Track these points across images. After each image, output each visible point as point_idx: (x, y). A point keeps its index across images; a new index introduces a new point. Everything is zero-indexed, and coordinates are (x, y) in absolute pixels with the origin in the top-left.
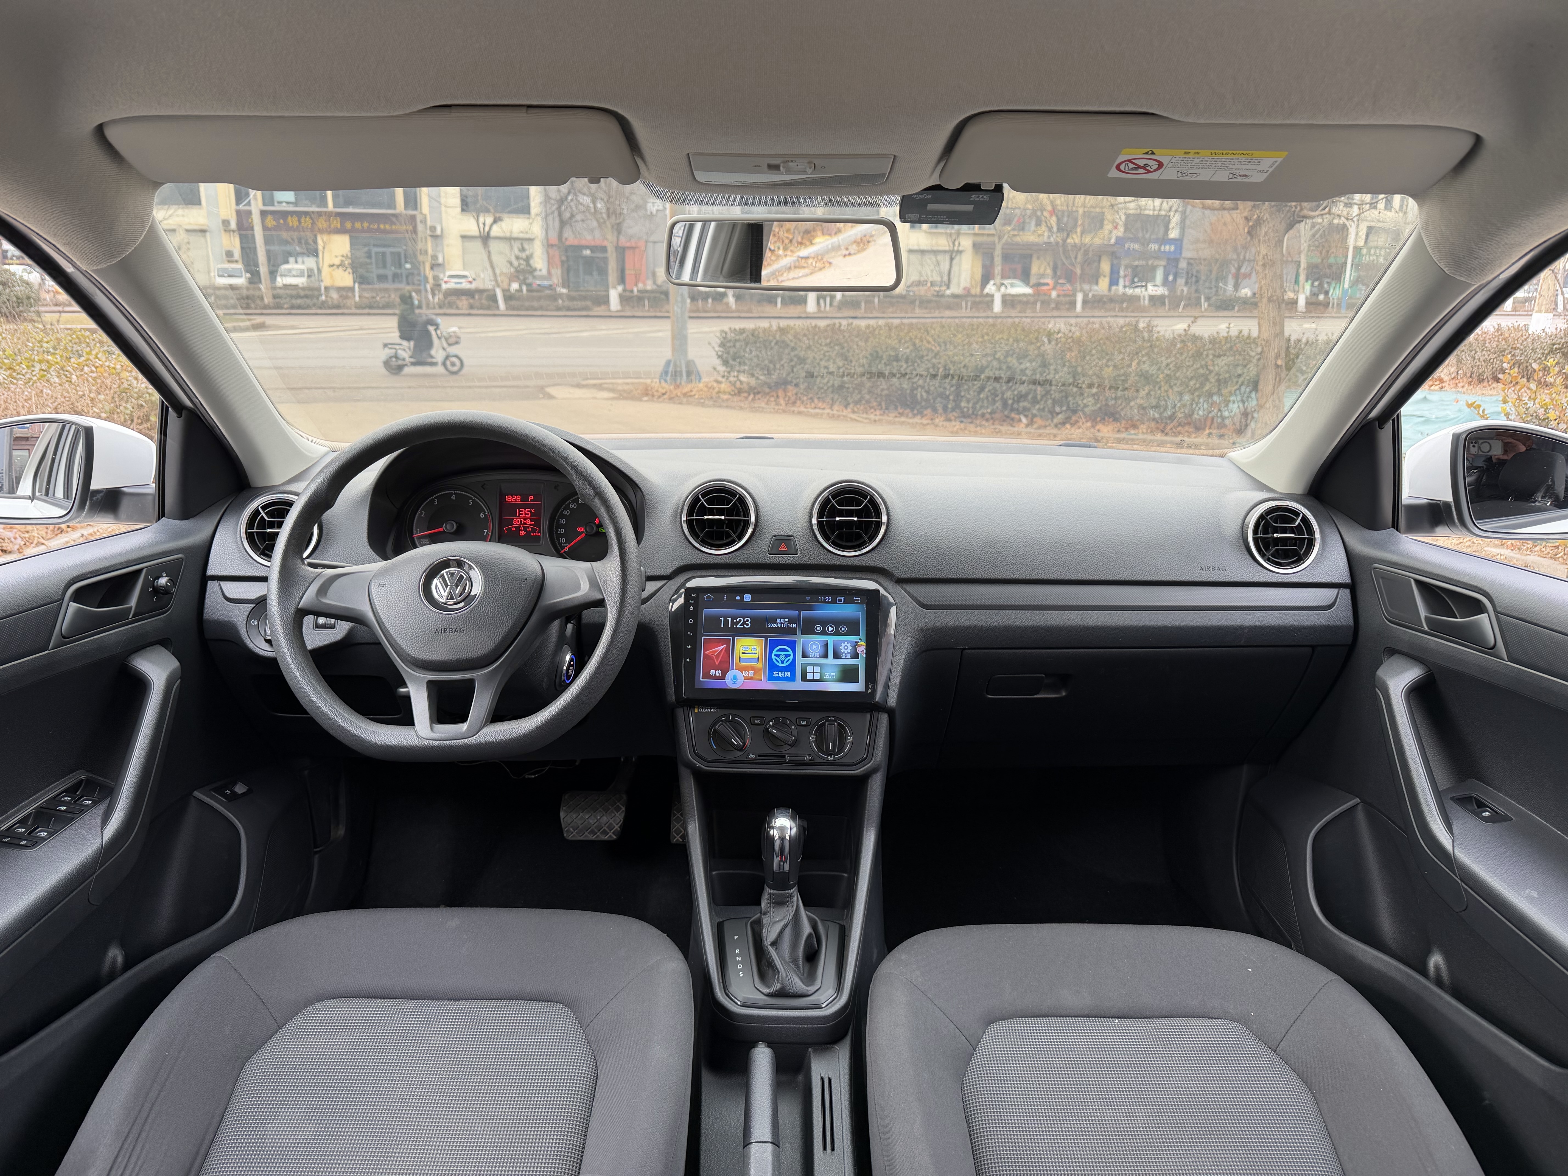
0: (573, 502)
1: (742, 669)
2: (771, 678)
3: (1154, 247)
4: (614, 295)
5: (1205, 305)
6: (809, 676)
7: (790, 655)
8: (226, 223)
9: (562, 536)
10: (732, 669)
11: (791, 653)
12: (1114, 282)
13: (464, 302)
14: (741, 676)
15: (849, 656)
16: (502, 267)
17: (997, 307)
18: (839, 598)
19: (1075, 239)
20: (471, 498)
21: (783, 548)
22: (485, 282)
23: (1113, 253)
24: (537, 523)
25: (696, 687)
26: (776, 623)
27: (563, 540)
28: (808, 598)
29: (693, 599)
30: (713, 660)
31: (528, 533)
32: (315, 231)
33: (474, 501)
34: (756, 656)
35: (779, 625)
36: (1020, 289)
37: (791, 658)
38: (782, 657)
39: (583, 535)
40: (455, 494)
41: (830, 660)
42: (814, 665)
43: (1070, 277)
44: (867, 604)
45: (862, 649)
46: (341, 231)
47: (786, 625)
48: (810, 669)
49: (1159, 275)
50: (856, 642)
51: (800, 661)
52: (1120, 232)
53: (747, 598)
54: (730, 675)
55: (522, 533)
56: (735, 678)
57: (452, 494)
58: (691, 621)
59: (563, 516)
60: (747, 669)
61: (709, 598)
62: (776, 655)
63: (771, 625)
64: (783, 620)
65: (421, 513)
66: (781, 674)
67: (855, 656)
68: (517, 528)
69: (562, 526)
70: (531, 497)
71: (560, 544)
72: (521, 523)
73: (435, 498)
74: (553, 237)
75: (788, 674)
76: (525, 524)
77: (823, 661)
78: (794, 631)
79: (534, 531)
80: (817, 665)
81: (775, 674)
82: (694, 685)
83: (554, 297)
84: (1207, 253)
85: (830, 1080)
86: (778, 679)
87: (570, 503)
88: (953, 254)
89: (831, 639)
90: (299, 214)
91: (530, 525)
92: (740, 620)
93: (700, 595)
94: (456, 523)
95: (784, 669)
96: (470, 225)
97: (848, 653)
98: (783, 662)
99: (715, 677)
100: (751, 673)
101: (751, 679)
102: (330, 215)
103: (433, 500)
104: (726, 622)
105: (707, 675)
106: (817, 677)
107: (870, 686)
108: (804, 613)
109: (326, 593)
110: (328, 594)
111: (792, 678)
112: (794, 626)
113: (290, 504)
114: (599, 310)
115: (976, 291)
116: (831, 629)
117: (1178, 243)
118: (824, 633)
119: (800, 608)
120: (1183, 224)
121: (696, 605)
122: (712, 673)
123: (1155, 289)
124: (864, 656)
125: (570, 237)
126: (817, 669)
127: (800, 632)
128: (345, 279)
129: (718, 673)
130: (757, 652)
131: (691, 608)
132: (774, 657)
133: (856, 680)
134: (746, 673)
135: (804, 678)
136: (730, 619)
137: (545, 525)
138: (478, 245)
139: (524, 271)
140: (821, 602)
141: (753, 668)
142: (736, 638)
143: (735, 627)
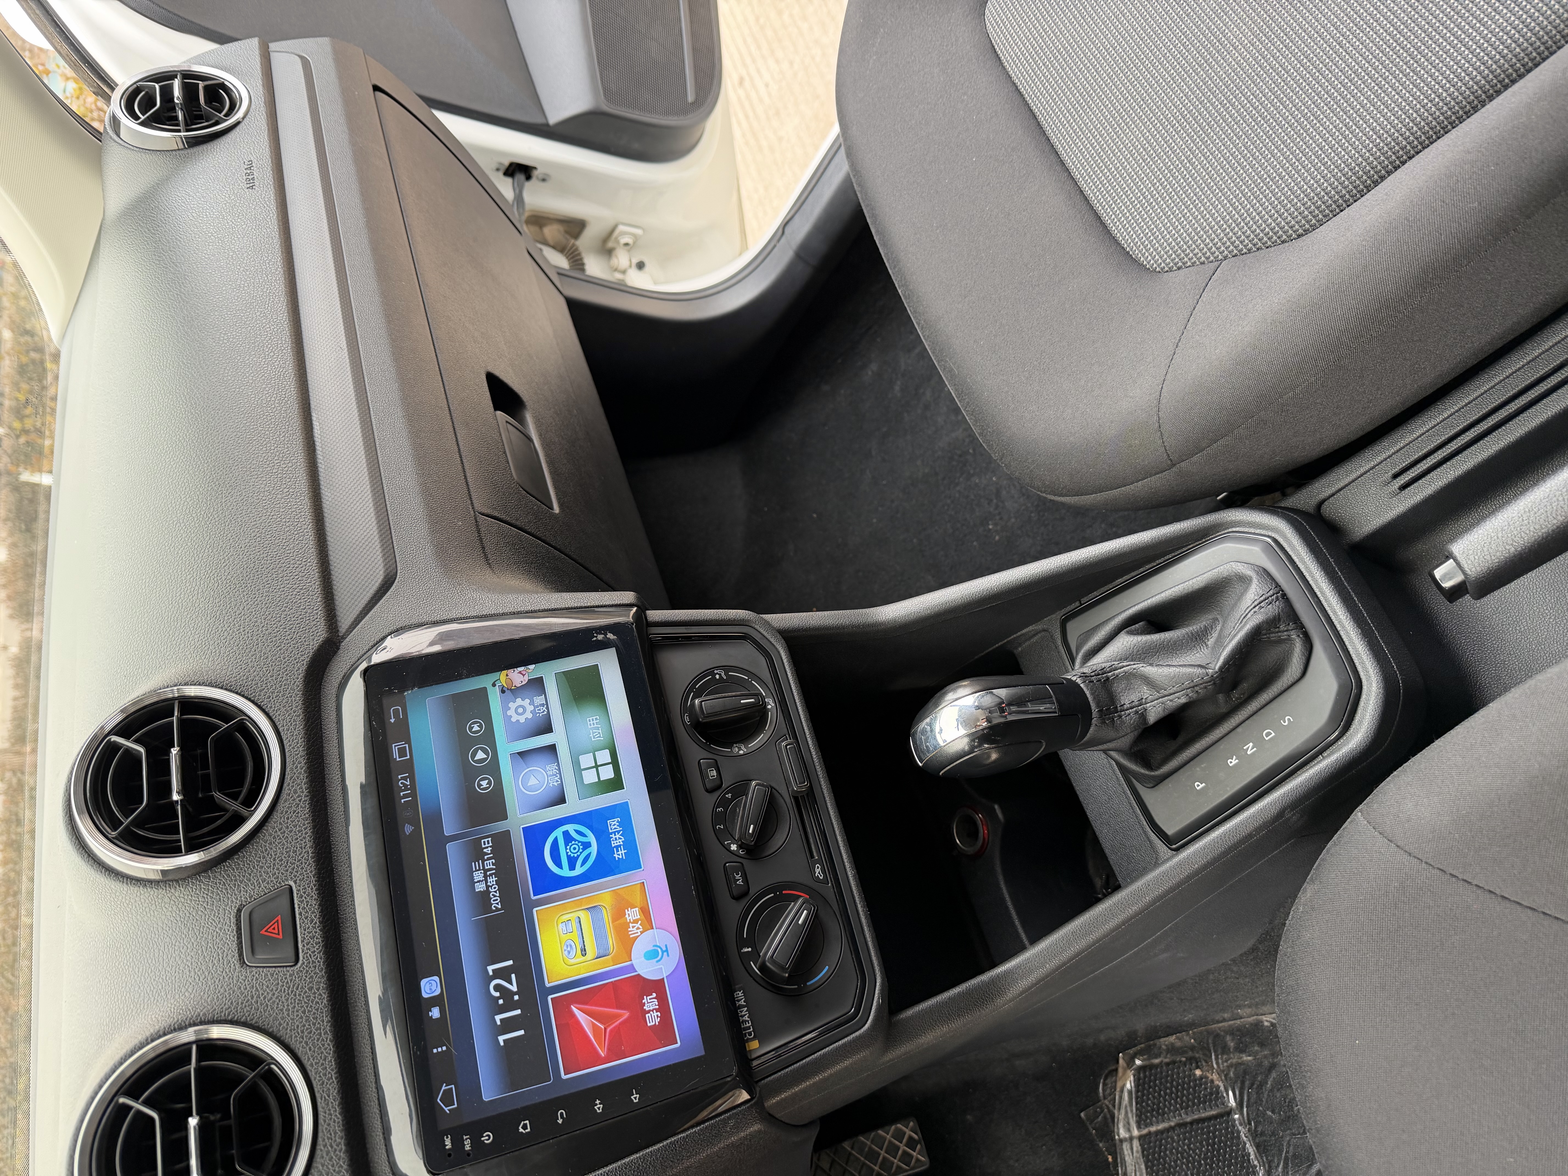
1: (627, 943)
2: (633, 862)
6: (607, 773)
7: (566, 834)
10: (632, 968)
11: (558, 833)
14: (643, 943)
15: (539, 700)
18: (396, 754)
21: (276, 929)
25: (703, 1053)
26: (487, 892)
28: (408, 829)
29: (458, 1143)
30: (618, 1028)
34: (585, 917)
35: (492, 880)
37: (570, 828)
38: (574, 849)
41: (557, 737)
42: (578, 770)
44: (403, 688)
45: (518, 676)
47: (489, 864)
48: (590, 777)
50: (503, 691)
51: (574, 805)
53: (430, 987)
54: (647, 970)
56: (652, 955)
58: (525, 1127)
60: (622, 931)
61: (448, 1100)
62: (572, 867)
63: (496, 903)
64: (478, 876)
66: (617, 840)
67: (537, 684)
75: (613, 824)
77: (563, 751)
78: (503, 841)
80: (576, 763)
81: (620, 854)
82: (701, 1057)
85: (1396, 476)
86: (631, 845)
89: (506, 748)
92: (497, 988)
93: (443, 1125)
95: (603, 836)
97: (531, 704)
98: (587, 845)
99: (663, 1008)
100: (632, 914)
101: (645, 911)
104: (508, 1025)
105: (664, 1032)
106: (604, 756)
107: (600, 637)
108: (449, 828)
111: (622, 811)
112: (487, 846)
116: (480, 755)
118: (493, 768)
119: (439, 842)
121: (475, 1129)
122: (653, 1019)
124: (532, 667)
126: (586, 761)
127: (499, 827)
129: (650, 1003)
130: (573, 916)
131: (487, 1138)
132: (579, 870)
133: (594, 671)
134: (634, 930)
135: (616, 784)
136: (498, 1018)
140: (414, 794)
141: (619, 914)
142: (548, 985)
143: (516, 997)
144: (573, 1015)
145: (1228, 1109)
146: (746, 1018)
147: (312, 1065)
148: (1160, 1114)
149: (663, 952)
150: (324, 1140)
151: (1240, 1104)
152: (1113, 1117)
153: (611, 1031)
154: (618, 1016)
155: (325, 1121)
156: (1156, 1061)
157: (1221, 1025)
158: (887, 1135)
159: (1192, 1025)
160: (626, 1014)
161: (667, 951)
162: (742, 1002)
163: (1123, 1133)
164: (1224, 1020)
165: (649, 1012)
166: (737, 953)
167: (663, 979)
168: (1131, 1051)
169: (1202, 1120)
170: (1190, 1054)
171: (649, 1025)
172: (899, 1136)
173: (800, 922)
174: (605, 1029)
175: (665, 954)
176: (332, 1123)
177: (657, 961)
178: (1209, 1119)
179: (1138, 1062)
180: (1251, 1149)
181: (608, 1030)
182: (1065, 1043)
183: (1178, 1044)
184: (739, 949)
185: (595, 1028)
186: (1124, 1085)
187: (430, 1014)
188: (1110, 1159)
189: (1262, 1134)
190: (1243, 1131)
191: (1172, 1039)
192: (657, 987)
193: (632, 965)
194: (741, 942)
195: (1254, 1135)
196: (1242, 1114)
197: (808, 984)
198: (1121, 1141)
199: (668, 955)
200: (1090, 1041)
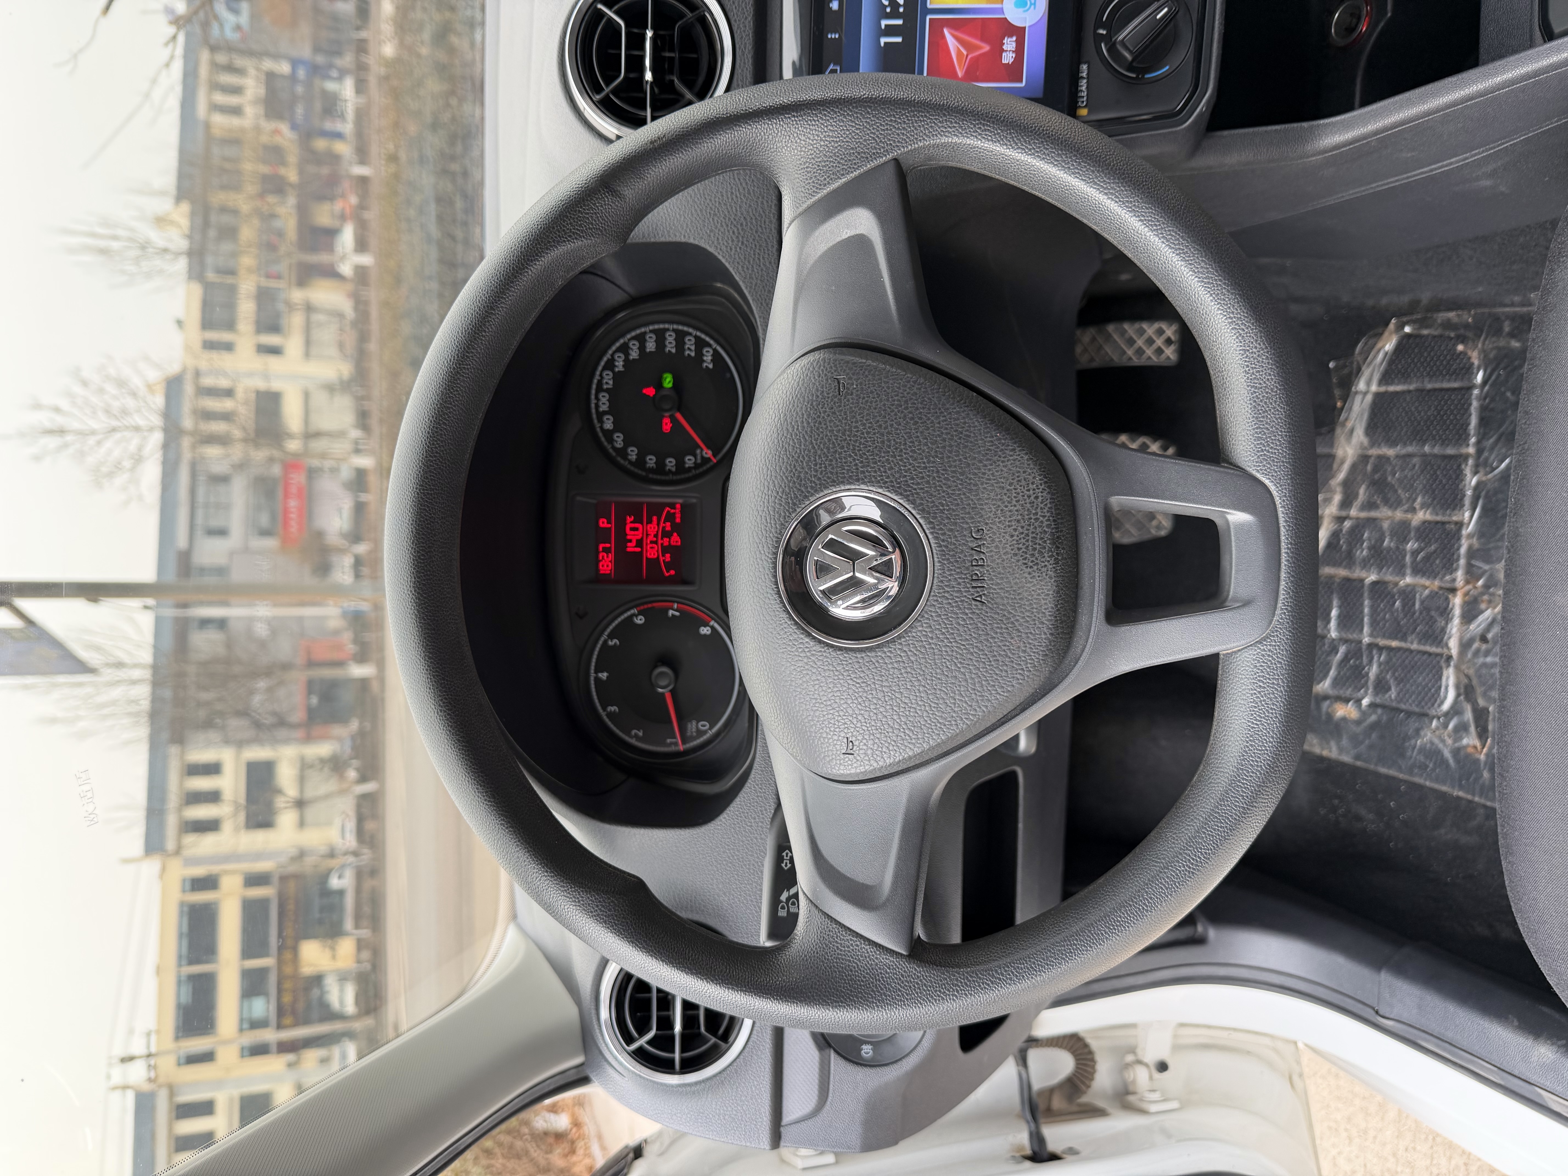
0: (611, 441)
3: (300, 89)
4: (358, 671)
5: (363, 34)
8: (290, 1065)
9: (680, 464)
10: (1001, 11)
12: (339, 136)
13: (370, 826)
16: (332, 785)
17: (366, 260)
19: (292, 176)
20: (605, 642)
22: (346, 806)
23: (307, 135)
24: (656, 510)
27: (689, 461)
30: (979, 56)
31: (676, 528)
32: (295, 976)
33: (611, 636)
36: (347, 237)
39: (678, 416)
40: (596, 672)
43: (333, 181)
46: (295, 950)
49: (331, 86)
52: (284, 128)
54: (1015, 16)
55: (676, 540)
57: (597, 679)
59: (640, 462)
65: (635, 738)
68: (665, 549)
69: (661, 464)
70: (603, 523)
71: (697, 466)
72: (656, 542)
73: (604, 709)
74: (299, 733)
76: (656, 536)
79: (670, 517)
83: (361, 734)
84: (305, 29)
87: (614, 448)
88: (309, 308)
90: (280, 991)
91: (658, 524)
94: (655, 667)
96: (287, 819)
99: (1020, 53)
102: (280, 962)
103: (610, 715)
104: (890, 31)
105: (1014, 71)
109: (865, 888)
110: (869, 882)
113: (625, 978)
114: (375, 686)
115: (350, 287)
117: (295, 63)
120: (276, 57)
122: (1008, 58)
123: (347, 89)
125: (298, 716)
128: (346, 947)
129: (1009, 44)
136: (883, 23)
137: (657, 495)
138: (311, 813)
139: (336, 765)
142: (929, 6)
143: (901, 10)
144: (944, 37)
145: (1471, 385)
146: (1084, 88)
147: (735, 21)
148: (1405, 376)
149: (1031, 4)
150: (737, 81)
151: (1485, 382)
152: (1359, 369)
153: (972, 58)
154: (979, 48)
155: (740, 67)
156: (1425, 332)
157: (1507, 309)
158: (1150, 329)
159: (1478, 304)
160: (986, 48)
161: (1035, 4)
162: (1084, 75)
163: (1361, 385)
164: (1512, 305)
165: (1006, 51)
166: (1092, 32)
167: (1025, 28)
168: (1405, 319)
169: (1441, 390)
170: (1462, 331)
171: (1003, 62)
172: (1160, 332)
173: (1158, 17)
174: (967, 56)
175: (1033, 6)
176: (745, 70)
177: (1025, 11)
178: (1448, 390)
179: (1407, 329)
180: (1474, 421)
181: (969, 57)
182: (1345, 298)
183: (1456, 320)
184: (1096, 28)
185: (959, 53)
186: (1384, 346)
187: (831, 5)
188: (1339, 404)
189: (1492, 410)
190: (1475, 404)
191: (1451, 315)
192: (1019, 32)
193: (1002, 9)
194: (1099, 24)
195: (1483, 409)
196: (1482, 391)
197: (1147, 76)
198: (1356, 393)
199: (1035, 8)
200: (1370, 302)
